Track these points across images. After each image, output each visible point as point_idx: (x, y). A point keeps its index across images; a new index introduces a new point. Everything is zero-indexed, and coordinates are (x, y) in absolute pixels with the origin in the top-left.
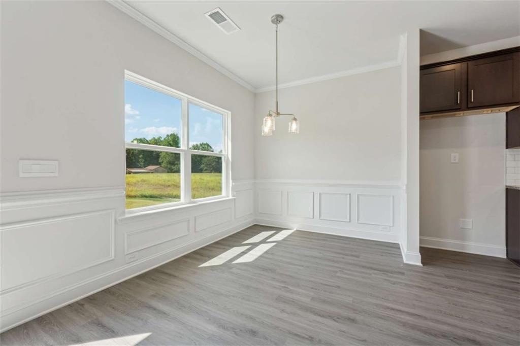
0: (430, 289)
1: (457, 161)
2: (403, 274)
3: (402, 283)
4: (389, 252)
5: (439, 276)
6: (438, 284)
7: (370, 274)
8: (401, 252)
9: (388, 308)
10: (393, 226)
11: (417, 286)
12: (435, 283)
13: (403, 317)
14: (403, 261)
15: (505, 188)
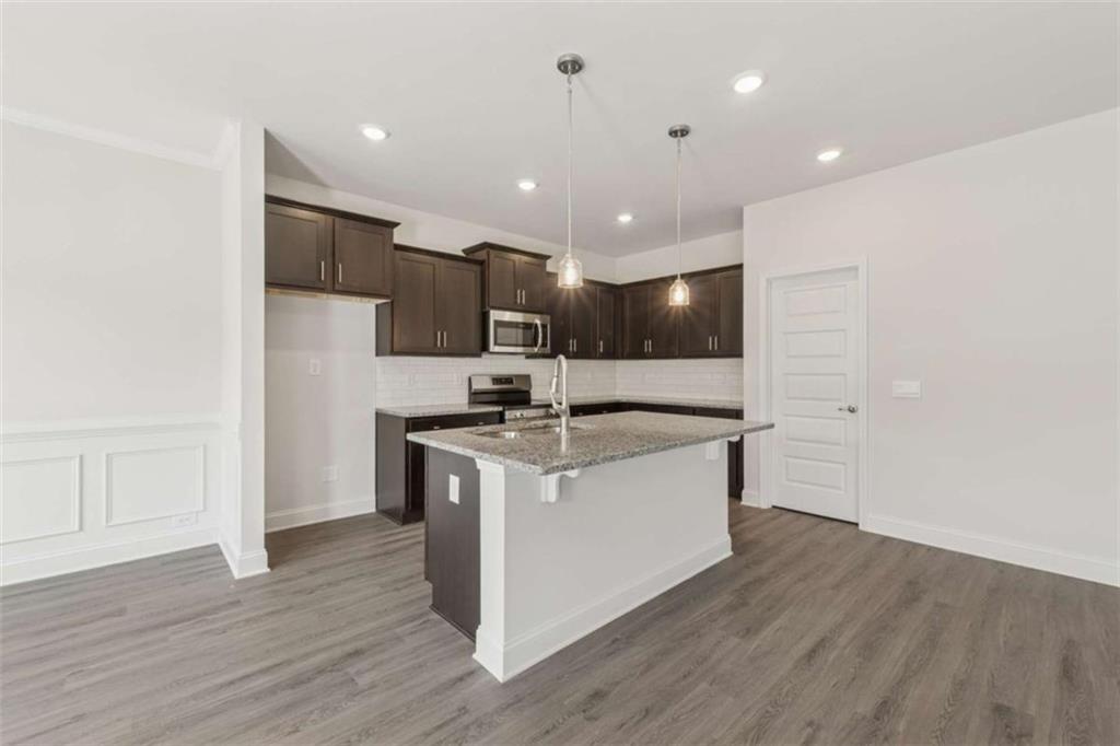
0: (290, 608)
1: (318, 372)
2: (238, 603)
3: (237, 622)
4: (200, 569)
5: (299, 577)
6: (300, 592)
7: (165, 639)
8: (225, 561)
9: (222, 686)
10: (205, 509)
11: (267, 614)
12: (295, 593)
13: (251, 685)
14: (233, 577)
15: (374, 412)
